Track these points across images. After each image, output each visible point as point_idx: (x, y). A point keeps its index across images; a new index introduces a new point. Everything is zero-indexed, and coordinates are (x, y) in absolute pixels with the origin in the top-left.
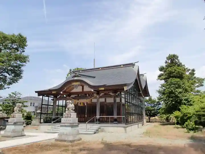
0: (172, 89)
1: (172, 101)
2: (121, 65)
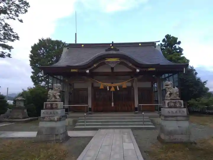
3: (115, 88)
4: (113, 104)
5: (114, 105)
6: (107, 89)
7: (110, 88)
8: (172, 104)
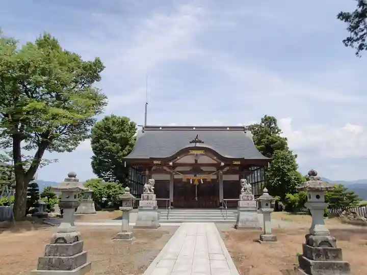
0: (280, 164)
1: (278, 180)
2: (226, 128)
3: (199, 181)
4: (196, 198)
5: (198, 199)
6: (190, 182)
7: (193, 181)
8: (246, 198)
